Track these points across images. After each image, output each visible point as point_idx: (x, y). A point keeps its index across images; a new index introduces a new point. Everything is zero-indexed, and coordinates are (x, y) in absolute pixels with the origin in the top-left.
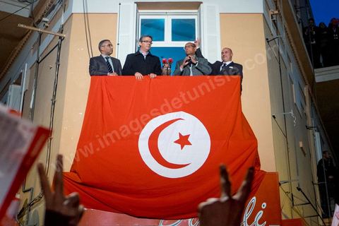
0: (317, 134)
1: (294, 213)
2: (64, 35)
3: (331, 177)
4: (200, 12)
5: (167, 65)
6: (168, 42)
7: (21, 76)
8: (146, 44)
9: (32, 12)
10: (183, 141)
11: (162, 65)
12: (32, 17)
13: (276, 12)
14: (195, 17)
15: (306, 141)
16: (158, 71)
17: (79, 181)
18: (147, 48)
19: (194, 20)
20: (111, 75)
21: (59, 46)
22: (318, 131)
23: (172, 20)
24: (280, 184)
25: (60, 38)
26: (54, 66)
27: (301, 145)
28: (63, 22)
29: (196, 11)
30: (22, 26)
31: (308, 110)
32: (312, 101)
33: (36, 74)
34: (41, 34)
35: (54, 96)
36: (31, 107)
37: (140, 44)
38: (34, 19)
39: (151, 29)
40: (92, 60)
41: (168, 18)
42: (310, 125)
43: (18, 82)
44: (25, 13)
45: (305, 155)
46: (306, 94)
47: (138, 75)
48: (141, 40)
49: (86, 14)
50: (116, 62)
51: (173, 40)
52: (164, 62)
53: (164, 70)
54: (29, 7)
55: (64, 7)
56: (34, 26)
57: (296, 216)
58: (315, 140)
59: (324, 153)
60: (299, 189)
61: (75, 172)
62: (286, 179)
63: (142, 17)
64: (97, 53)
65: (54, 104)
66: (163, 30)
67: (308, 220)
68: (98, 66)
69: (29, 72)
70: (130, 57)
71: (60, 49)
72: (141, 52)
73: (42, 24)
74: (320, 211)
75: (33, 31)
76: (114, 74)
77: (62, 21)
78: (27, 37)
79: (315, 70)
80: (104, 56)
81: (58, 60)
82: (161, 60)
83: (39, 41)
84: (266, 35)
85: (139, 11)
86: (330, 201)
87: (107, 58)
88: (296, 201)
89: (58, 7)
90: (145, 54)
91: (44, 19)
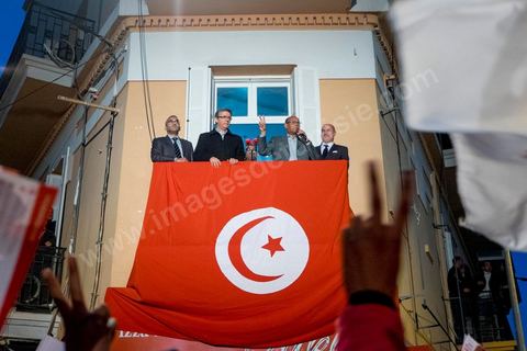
0: (448, 235)
1: (419, 338)
2: (117, 110)
3: (466, 290)
4: (293, 77)
5: (251, 147)
6: (252, 117)
7: (61, 162)
8: (223, 121)
9: (75, 81)
10: (274, 245)
11: (245, 147)
12: (76, 86)
13: (393, 77)
14: (288, 85)
15: (434, 245)
16: (241, 156)
17: (139, 299)
18: (225, 126)
19: (286, 88)
20: (179, 161)
21: (111, 124)
22: (449, 230)
23: (259, 89)
24: (400, 301)
25: (112, 113)
26: (105, 150)
27: (427, 249)
28: (115, 93)
29: (289, 76)
30: (63, 98)
31: (435, 203)
32: (440, 192)
33: (81, 161)
34: (87, 109)
35: (106, 189)
36: (75, 203)
37: (216, 120)
38: (78, 90)
39: (230, 100)
40: (155, 142)
41: (252, 87)
42: (439, 223)
43: (59, 171)
44: (67, 82)
45: (432, 261)
46: (433, 182)
47: (214, 161)
48: (217, 116)
49: (145, 82)
50: (186, 144)
51: (259, 113)
52: (248, 143)
53: (248, 153)
54: (72, 74)
55: (118, 73)
56: (79, 99)
57: (422, 342)
58: (445, 242)
59: (456, 259)
60: (425, 307)
61: (133, 287)
62: (408, 295)
63: (218, 85)
64: (162, 133)
65: (105, 199)
66: (245, 101)
67: (437, 347)
68: (163, 150)
69: (72, 158)
70: (203, 137)
71: (112, 127)
72: (217, 130)
73: (88, 96)
74: (453, 335)
75: (77, 104)
76: (183, 160)
77: (115, 91)
78: (69, 112)
79: (444, 151)
80: (171, 137)
81: (110, 142)
82: (245, 140)
83: (86, 118)
84: (380, 106)
85: (215, 77)
86: (465, 321)
87: (175, 139)
88: (422, 323)
89: (109, 73)
90: (222, 133)
91: (91, 89)
